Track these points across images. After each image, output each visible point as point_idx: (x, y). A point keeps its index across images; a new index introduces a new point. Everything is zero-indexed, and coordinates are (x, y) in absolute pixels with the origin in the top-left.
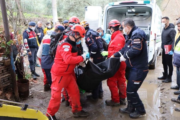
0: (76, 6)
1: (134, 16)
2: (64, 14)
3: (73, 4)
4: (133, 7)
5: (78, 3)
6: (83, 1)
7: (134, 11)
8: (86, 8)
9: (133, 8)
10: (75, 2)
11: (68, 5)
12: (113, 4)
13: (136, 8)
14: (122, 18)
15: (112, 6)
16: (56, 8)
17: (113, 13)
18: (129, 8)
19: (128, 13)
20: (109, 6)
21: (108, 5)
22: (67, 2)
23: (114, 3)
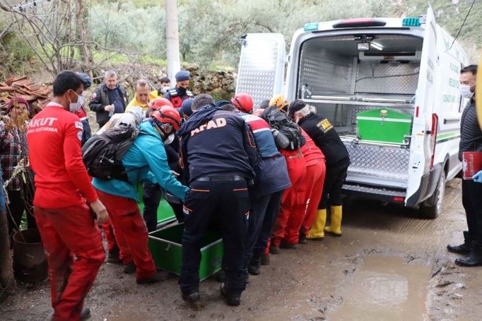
0: (234, 36)
1: (383, 62)
2: (204, 55)
3: (228, 29)
4: (373, 37)
5: (241, 27)
6: (255, 22)
7: (381, 49)
8: (244, 37)
9: (372, 40)
10: (232, 23)
11: (213, 31)
12: (315, 27)
13: (382, 38)
14: (350, 69)
15: (313, 32)
16: (178, 38)
17: (323, 53)
18: (362, 38)
19: (363, 53)
20: (304, 32)
21: (301, 31)
22: (211, 23)
23: (317, 25)
